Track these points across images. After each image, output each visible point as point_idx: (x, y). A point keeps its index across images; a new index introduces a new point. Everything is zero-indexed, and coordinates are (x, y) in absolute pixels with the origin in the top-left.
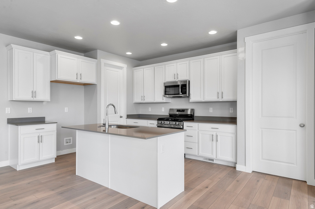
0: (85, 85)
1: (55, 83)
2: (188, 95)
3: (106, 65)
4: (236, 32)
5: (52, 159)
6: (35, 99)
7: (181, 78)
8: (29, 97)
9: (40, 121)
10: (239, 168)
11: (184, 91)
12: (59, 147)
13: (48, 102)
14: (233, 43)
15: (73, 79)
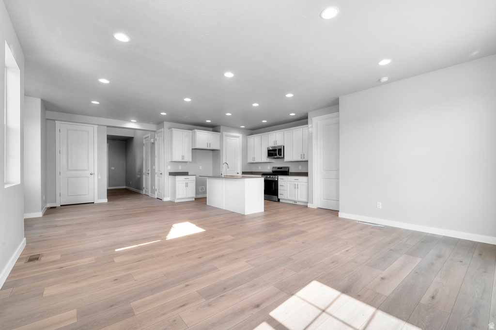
0: (213, 150)
1: (195, 150)
2: (282, 156)
3: (226, 136)
4: (308, 113)
5: (193, 198)
6: (183, 161)
7: (279, 144)
8: (180, 160)
9: (186, 174)
10: (310, 205)
11: (280, 153)
12: (197, 193)
13: (190, 162)
14: (305, 120)
15: (205, 147)
